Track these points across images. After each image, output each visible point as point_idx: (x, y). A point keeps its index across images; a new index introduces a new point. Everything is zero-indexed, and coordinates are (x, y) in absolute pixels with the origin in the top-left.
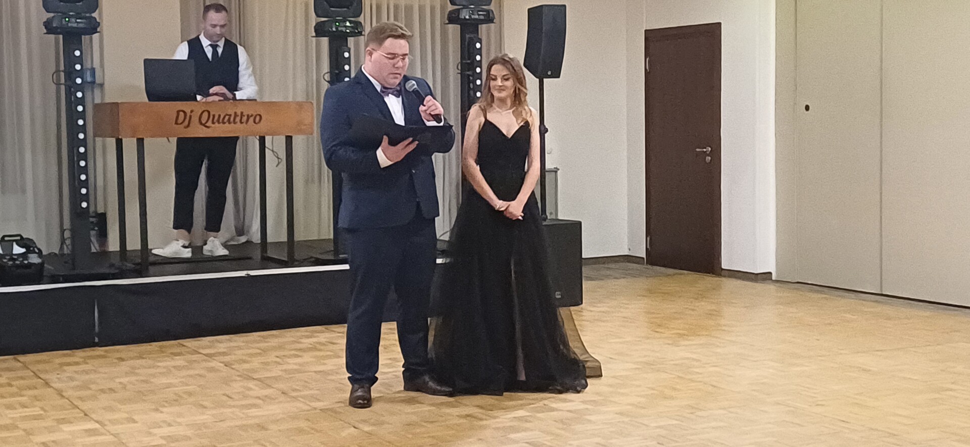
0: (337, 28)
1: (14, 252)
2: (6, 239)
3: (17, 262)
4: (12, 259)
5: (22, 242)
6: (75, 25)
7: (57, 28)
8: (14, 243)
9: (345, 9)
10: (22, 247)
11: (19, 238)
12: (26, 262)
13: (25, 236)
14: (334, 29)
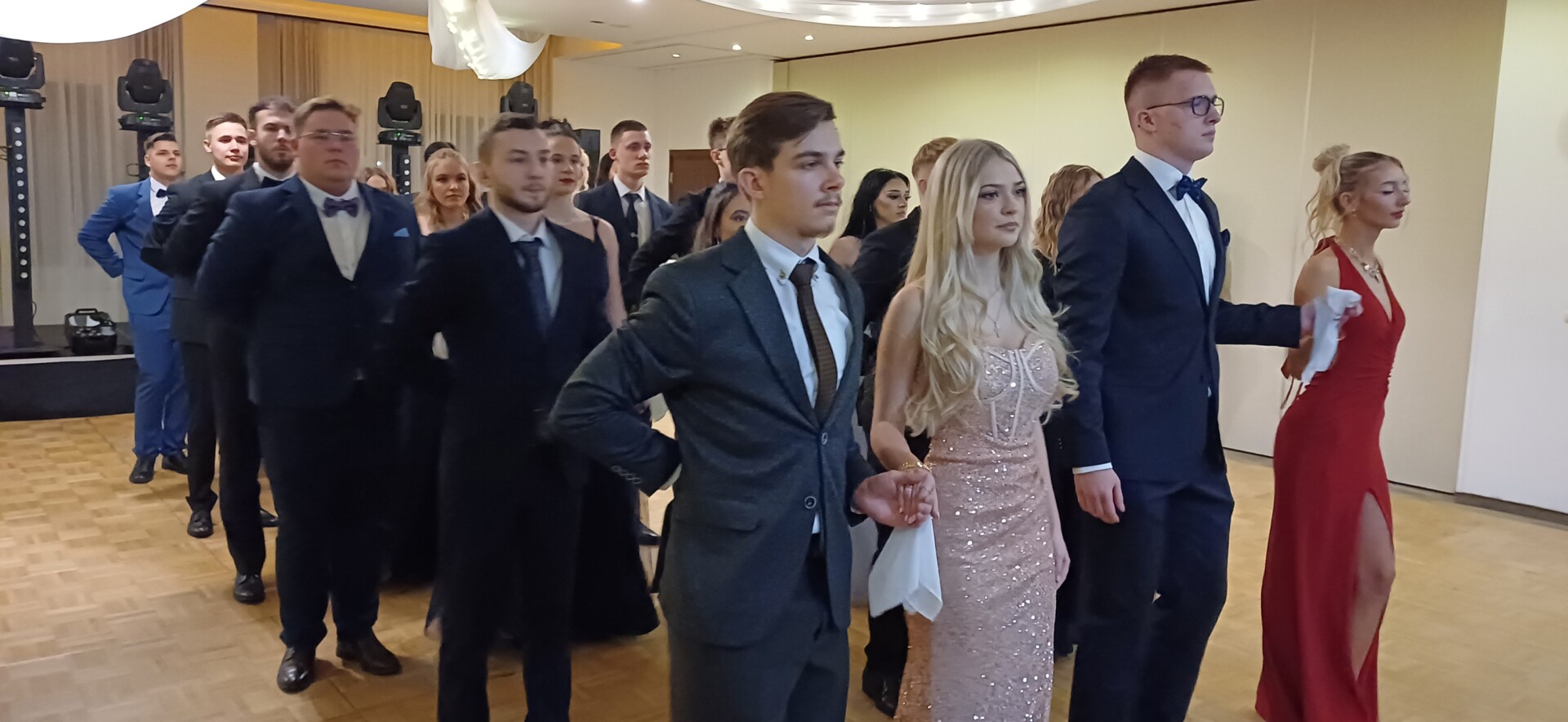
0: (398, 137)
1: (88, 325)
2: (81, 312)
3: (90, 335)
4: (85, 331)
5: (96, 315)
6: (149, 124)
7: (131, 125)
8: (88, 317)
9: (406, 122)
10: (95, 320)
11: (93, 312)
12: (99, 334)
13: (99, 310)
14: (396, 139)
